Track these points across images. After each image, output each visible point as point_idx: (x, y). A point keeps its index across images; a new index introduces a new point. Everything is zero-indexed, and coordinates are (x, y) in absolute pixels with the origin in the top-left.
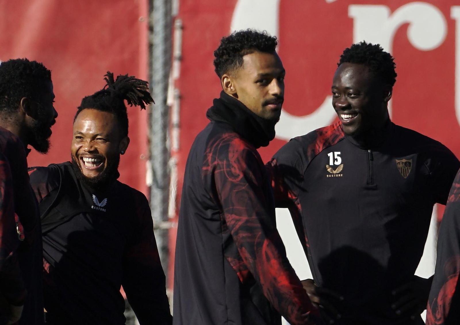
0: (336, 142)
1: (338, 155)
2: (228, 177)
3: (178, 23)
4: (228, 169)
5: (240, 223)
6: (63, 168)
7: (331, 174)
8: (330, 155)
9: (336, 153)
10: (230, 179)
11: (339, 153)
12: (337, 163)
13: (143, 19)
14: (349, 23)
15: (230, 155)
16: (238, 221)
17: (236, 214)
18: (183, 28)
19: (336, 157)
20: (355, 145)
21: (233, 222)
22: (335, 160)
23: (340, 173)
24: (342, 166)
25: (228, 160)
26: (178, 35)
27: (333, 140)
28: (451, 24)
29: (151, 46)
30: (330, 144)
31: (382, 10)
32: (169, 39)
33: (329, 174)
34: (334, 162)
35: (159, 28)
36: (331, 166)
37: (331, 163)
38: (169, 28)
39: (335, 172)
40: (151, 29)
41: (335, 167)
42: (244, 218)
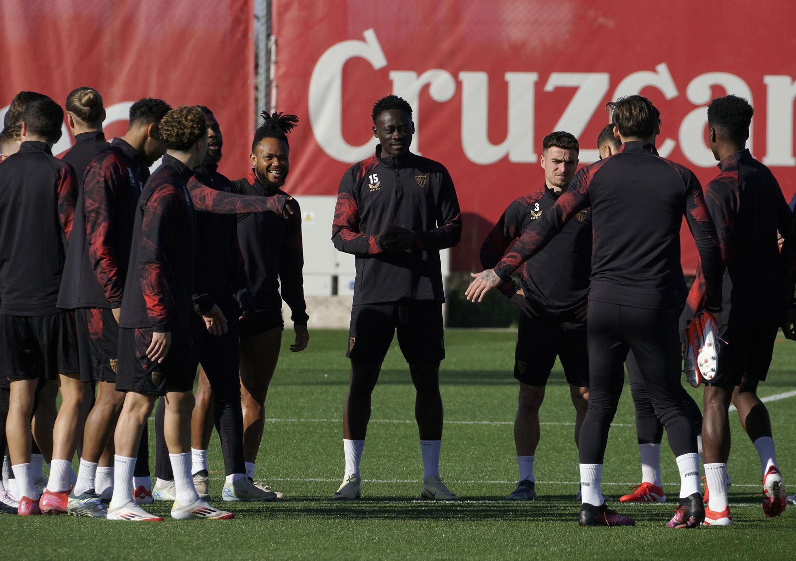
0: (373, 168)
1: (376, 176)
2: (97, 175)
3: (274, 84)
4: (99, 171)
5: (93, 207)
6: (239, 185)
7: (372, 189)
8: (370, 177)
9: (374, 175)
10: (98, 177)
11: (376, 175)
12: (375, 182)
13: (252, 81)
14: (390, 84)
15: (104, 162)
16: (92, 205)
17: (93, 201)
18: (277, 87)
19: (374, 178)
20: (386, 168)
21: (89, 205)
22: (373, 180)
23: (378, 187)
24: (379, 182)
25: (101, 165)
26: (274, 92)
27: (371, 167)
28: (459, 85)
29: (256, 100)
30: (369, 169)
31: (412, 75)
32: (268, 95)
33: (371, 189)
34: (373, 181)
35: (262, 88)
36: (372, 184)
37: (372, 182)
38: (268, 87)
39: (374, 187)
40: (256, 88)
41: (374, 184)
42: (97, 205)
